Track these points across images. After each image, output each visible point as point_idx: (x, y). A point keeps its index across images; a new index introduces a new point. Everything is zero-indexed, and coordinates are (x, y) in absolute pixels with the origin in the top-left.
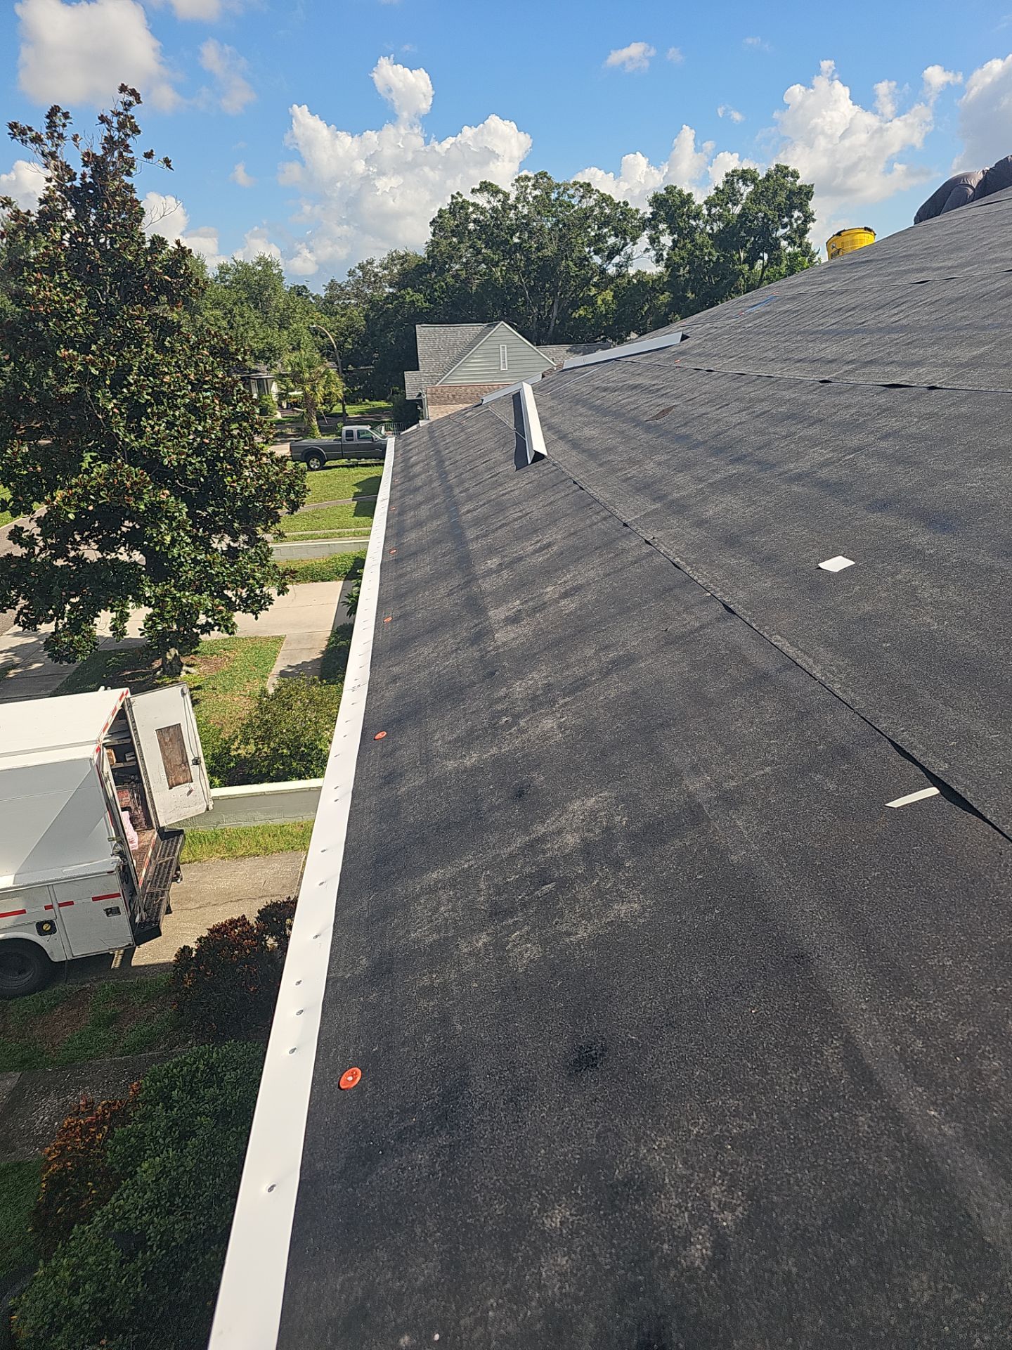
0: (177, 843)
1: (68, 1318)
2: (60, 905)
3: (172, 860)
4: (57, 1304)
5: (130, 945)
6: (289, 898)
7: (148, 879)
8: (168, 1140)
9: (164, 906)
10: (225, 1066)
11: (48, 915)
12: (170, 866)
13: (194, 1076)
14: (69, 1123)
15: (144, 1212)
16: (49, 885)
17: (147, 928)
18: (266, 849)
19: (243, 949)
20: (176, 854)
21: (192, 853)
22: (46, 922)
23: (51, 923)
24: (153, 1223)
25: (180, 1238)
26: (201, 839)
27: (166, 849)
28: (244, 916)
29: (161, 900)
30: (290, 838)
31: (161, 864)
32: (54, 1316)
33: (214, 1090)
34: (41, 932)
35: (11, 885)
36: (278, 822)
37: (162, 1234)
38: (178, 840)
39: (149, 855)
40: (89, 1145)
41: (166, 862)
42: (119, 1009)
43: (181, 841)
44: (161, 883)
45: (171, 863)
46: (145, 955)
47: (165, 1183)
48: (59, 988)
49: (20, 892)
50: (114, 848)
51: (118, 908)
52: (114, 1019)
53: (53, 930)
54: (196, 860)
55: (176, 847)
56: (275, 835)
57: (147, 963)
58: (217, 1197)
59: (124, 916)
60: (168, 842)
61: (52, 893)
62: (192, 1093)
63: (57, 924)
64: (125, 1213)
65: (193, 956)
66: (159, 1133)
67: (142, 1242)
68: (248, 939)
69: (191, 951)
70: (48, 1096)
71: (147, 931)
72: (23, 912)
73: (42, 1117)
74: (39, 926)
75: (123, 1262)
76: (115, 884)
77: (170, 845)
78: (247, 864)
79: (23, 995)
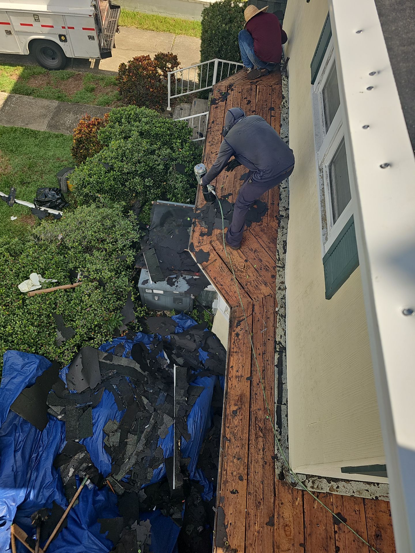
0: (117, 12)
1: (88, 184)
2: (69, 28)
3: (116, 20)
4: (84, 179)
5: (99, 57)
6: (169, 53)
7: (105, 27)
8: (120, 137)
9: (112, 45)
10: (142, 115)
11: (63, 32)
12: (115, 24)
13: (129, 116)
14: (82, 122)
15: (112, 159)
16: (63, 16)
17: (105, 51)
18: (157, 28)
19: (148, 71)
20: (117, 18)
21: (124, 21)
22: (63, 35)
23: (65, 36)
24: (116, 163)
25: (126, 171)
26: (127, 15)
27: (112, 14)
28: (149, 55)
29: (111, 39)
30: (168, 25)
31: (111, 21)
32: (83, 182)
33: (137, 123)
34: (61, 40)
35: (46, 10)
36: (163, 15)
37: (119, 167)
38: (118, 11)
39: (106, 14)
40: (90, 131)
41: (113, 21)
42: (95, 86)
43: (119, 12)
44: (111, 31)
45: (115, 22)
46: (105, 65)
47: (120, 151)
48: (69, 71)
49: (50, 15)
50: (92, 3)
51: (94, 36)
52: (92, 90)
53: (65, 41)
54: (125, 26)
55: (117, 14)
56: (161, 22)
57: (105, 70)
58: (139, 160)
59: (96, 41)
60: (113, 11)
61: (64, 20)
62: (129, 122)
63: (67, 37)
64: (105, 158)
65: (127, 68)
66: (117, 133)
67: (112, 168)
68: (150, 67)
69: (126, 66)
70: (70, 113)
71: (106, 53)
72: (52, 27)
73: (68, 120)
74: (60, 36)
75: (106, 172)
76: (92, 24)
77: (114, 12)
78: (148, 34)
79: (56, 69)
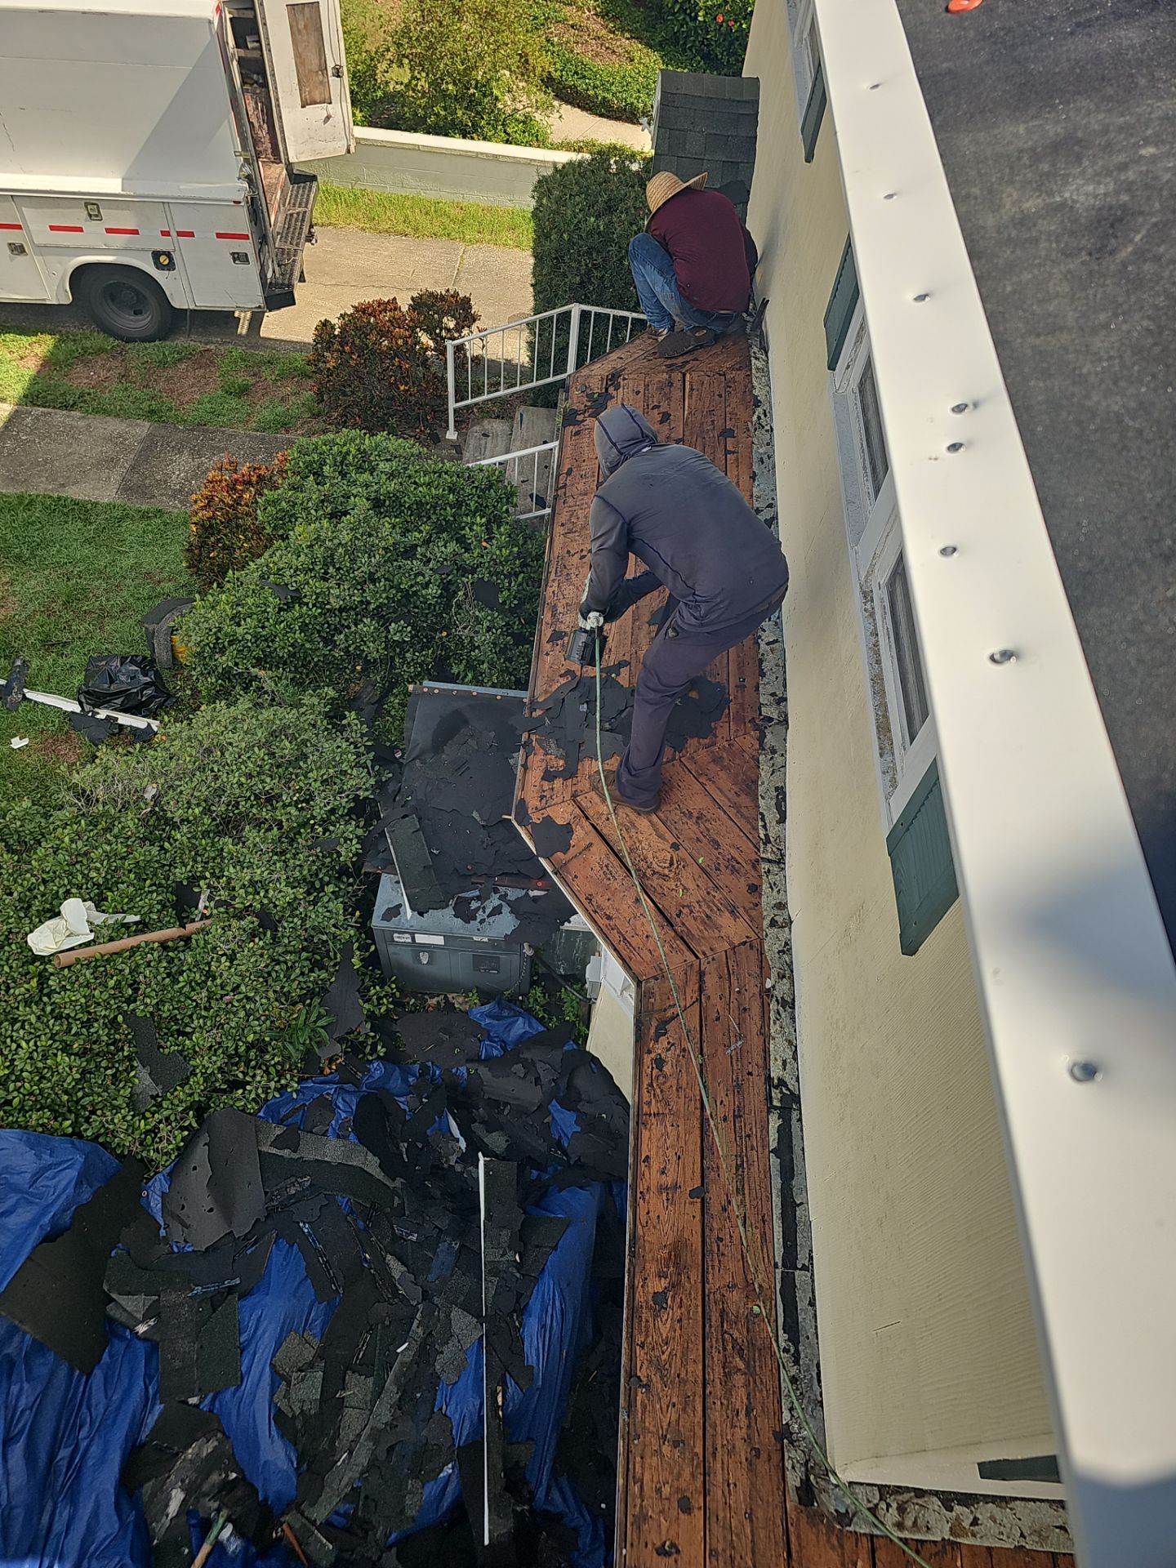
0: (310, 191)
1: (231, 643)
2: (180, 234)
3: (305, 212)
4: (220, 630)
5: (260, 307)
6: (448, 290)
7: (277, 230)
8: (321, 512)
9: (297, 274)
10: (379, 456)
11: (163, 245)
12: (303, 220)
13: (344, 458)
14: (214, 477)
15: (298, 573)
16: (165, 204)
17: (277, 291)
18: (416, 229)
19: (392, 338)
20: (310, 206)
21: (328, 214)
22: (164, 253)
23: (168, 255)
24: (308, 583)
25: (335, 603)
26: (337, 197)
27: (297, 196)
28: (395, 299)
29: (294, 261)
30: (445, 220)
31: (292, 215)
32: (218, 638)
33: (366, 476)
34: (159, 266)
35: (118, 190)
36: (432, 195)
37: (318, 595)
38: (311, 187)
39: (278, 197)
40: (237, 502)
41: (298, 214)
42: (252, 381)
43: (314, 190)
44: (292, 238)
45: (304, 216)
46: (276, 326)
47: (319, 552)
48: (181, 342)
49: (131, 204)
50: (241, 170)
51: (246, 255)
52: (243, 391)
53: (171, 266)
54: (330, 224)
55: (308, 195)
56: (427, 213)
57: (278, 338)
58: (371, 574)
59: (253, 268)
60: (299, 188)
61: (168, 214)
62: (343, 475)
63: (176, 256)
64: (279, 570)
65: (336, 333)
66: (310, 504)
67: (297, 598)
68: (400, 328)
69: (333, 327)
70: (180, 452)
71: (279, 296)
72: (136, 232)
73: (177, 473)
74: (156, 255)
75: (281, 609)
76: (241, 221)
77: (301, 192)
78: (393, 244)
79: (143, 341)
